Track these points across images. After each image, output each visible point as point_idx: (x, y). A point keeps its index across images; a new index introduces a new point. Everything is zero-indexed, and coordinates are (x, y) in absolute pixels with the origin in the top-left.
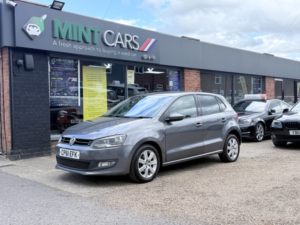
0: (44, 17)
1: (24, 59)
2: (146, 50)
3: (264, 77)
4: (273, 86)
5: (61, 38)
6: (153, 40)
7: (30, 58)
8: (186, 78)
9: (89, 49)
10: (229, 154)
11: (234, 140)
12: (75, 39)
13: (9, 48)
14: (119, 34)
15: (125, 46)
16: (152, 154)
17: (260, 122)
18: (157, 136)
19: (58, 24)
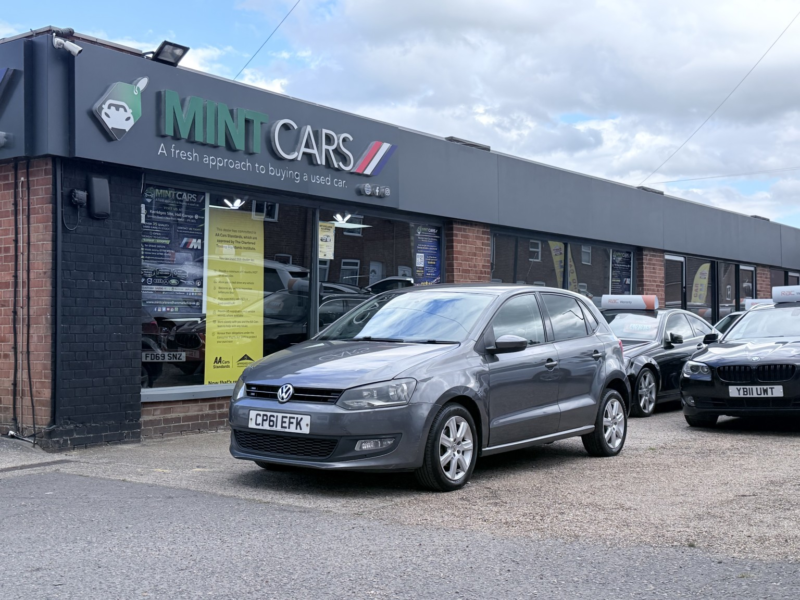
0: (143, 83)
1: (88, 188)
2: (368, 171)
3: (639, 251)
4: (660, 273)
5: (176, 137)
6: (385, 147)
7: (101, 186)
8: (457, 247)
9: (238, 165)
10: (606, 436)
11: (617, 404)
12: (210, 141)
13: (54, 159)
14: (309, 129)
15: (321, 160)
16: (464, 425)
17: (649, 366)
18: (473, 384)
19: (171, 102)
